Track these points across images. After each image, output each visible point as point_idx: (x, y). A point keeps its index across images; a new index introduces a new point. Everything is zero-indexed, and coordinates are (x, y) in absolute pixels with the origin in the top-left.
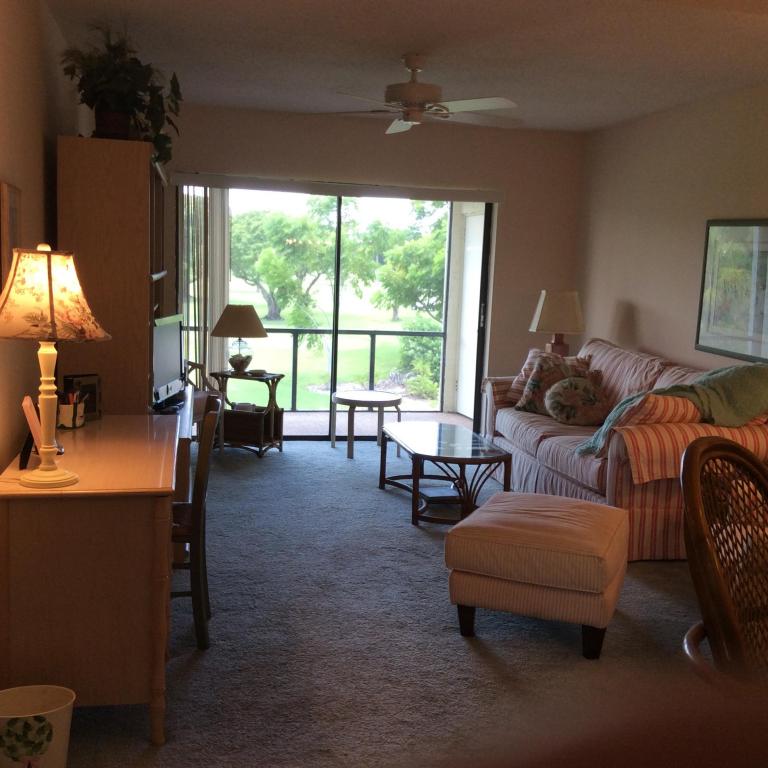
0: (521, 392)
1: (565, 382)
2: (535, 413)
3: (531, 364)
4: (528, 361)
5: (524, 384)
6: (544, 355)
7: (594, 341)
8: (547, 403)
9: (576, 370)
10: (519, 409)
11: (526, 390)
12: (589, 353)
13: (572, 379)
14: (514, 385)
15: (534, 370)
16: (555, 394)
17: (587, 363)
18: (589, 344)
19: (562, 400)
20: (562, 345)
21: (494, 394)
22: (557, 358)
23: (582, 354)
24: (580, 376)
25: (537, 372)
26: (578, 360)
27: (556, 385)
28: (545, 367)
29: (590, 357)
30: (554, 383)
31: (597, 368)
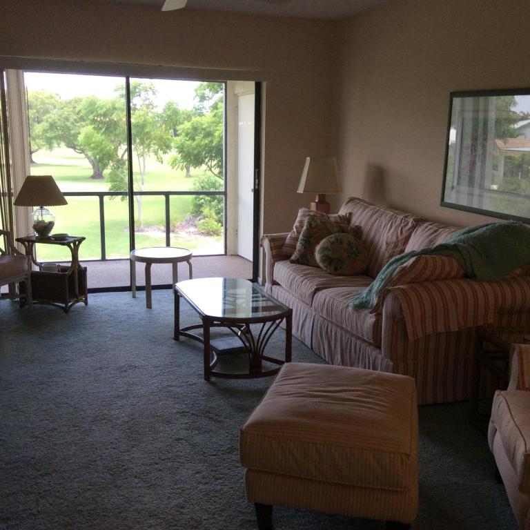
0: (294, 247)
1: (332, 238)
2: (307, 265)
3: (301, 222)
4: (298, 219)
5: (296, 239)
6: (312, 214)
7: (352, 200)
8: (318, 257)
9: (340, 227)
10: (293, 262)
11: (299, 245)
12: (349, 211)
13: (337, 234)
14: (287, 241)
15: (305, 228)
16: (324, 249)
17: (347, 219)
18: (348, 203)
19: (329, 253)
20: (326, 204)
21: (271, 248)
22: (323, 216)
23: (343, 211)
24: (343, 232)
25: (307, 229)
26: (339, 217)
27: (324, 240)
28: (314, 224)
29: (350, 214)
30: (323, 238)
31: (357, 224)
